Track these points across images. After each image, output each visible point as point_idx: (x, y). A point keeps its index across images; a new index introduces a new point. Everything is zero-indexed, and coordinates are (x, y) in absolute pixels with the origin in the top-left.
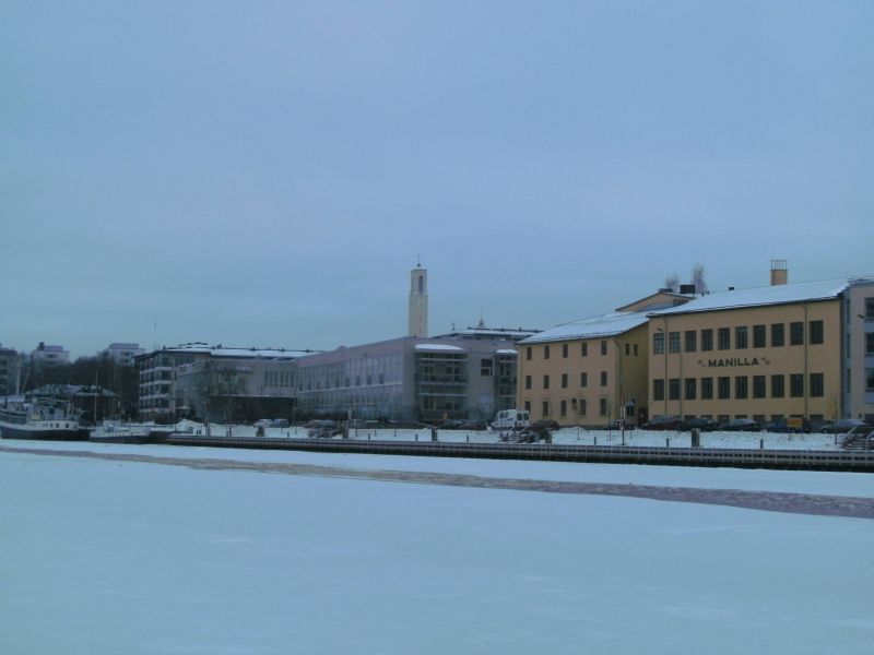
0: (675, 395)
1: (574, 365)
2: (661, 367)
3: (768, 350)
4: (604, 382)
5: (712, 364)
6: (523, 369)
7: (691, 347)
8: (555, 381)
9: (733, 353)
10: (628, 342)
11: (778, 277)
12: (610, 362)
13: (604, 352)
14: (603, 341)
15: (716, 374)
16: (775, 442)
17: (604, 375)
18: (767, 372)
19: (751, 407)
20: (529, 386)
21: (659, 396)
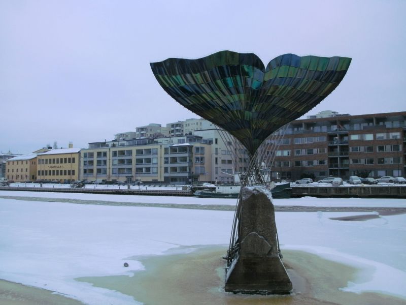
0: (43, 174)
1: (20, 166)
2: (40, 167)
3: (63, 164)
4: (27, 171)
5: (51, 167)
6: (7, 167)
7: (46, 163)
8: (15, 171)
9: (56, 164)
10: (33, 161)
11: (71, 146)
12: (28, 166)
13: (27, 163)
14: (27, 161)
15: (52, 169)
16: (57, 186)
17: (27, 169)
18: (63, 169)
19: (56, 177)
20: (8, 171)
21: (39, 175)
